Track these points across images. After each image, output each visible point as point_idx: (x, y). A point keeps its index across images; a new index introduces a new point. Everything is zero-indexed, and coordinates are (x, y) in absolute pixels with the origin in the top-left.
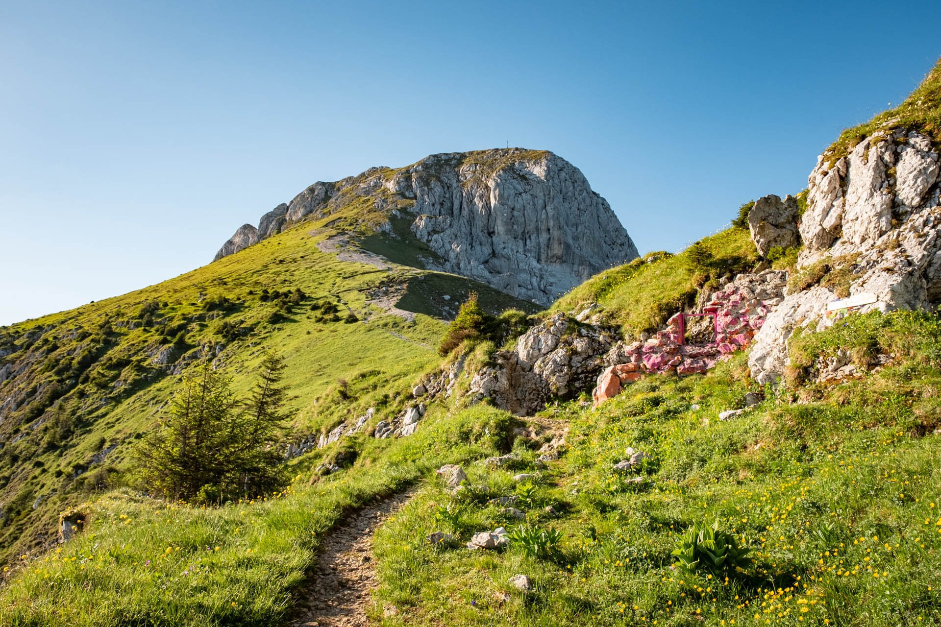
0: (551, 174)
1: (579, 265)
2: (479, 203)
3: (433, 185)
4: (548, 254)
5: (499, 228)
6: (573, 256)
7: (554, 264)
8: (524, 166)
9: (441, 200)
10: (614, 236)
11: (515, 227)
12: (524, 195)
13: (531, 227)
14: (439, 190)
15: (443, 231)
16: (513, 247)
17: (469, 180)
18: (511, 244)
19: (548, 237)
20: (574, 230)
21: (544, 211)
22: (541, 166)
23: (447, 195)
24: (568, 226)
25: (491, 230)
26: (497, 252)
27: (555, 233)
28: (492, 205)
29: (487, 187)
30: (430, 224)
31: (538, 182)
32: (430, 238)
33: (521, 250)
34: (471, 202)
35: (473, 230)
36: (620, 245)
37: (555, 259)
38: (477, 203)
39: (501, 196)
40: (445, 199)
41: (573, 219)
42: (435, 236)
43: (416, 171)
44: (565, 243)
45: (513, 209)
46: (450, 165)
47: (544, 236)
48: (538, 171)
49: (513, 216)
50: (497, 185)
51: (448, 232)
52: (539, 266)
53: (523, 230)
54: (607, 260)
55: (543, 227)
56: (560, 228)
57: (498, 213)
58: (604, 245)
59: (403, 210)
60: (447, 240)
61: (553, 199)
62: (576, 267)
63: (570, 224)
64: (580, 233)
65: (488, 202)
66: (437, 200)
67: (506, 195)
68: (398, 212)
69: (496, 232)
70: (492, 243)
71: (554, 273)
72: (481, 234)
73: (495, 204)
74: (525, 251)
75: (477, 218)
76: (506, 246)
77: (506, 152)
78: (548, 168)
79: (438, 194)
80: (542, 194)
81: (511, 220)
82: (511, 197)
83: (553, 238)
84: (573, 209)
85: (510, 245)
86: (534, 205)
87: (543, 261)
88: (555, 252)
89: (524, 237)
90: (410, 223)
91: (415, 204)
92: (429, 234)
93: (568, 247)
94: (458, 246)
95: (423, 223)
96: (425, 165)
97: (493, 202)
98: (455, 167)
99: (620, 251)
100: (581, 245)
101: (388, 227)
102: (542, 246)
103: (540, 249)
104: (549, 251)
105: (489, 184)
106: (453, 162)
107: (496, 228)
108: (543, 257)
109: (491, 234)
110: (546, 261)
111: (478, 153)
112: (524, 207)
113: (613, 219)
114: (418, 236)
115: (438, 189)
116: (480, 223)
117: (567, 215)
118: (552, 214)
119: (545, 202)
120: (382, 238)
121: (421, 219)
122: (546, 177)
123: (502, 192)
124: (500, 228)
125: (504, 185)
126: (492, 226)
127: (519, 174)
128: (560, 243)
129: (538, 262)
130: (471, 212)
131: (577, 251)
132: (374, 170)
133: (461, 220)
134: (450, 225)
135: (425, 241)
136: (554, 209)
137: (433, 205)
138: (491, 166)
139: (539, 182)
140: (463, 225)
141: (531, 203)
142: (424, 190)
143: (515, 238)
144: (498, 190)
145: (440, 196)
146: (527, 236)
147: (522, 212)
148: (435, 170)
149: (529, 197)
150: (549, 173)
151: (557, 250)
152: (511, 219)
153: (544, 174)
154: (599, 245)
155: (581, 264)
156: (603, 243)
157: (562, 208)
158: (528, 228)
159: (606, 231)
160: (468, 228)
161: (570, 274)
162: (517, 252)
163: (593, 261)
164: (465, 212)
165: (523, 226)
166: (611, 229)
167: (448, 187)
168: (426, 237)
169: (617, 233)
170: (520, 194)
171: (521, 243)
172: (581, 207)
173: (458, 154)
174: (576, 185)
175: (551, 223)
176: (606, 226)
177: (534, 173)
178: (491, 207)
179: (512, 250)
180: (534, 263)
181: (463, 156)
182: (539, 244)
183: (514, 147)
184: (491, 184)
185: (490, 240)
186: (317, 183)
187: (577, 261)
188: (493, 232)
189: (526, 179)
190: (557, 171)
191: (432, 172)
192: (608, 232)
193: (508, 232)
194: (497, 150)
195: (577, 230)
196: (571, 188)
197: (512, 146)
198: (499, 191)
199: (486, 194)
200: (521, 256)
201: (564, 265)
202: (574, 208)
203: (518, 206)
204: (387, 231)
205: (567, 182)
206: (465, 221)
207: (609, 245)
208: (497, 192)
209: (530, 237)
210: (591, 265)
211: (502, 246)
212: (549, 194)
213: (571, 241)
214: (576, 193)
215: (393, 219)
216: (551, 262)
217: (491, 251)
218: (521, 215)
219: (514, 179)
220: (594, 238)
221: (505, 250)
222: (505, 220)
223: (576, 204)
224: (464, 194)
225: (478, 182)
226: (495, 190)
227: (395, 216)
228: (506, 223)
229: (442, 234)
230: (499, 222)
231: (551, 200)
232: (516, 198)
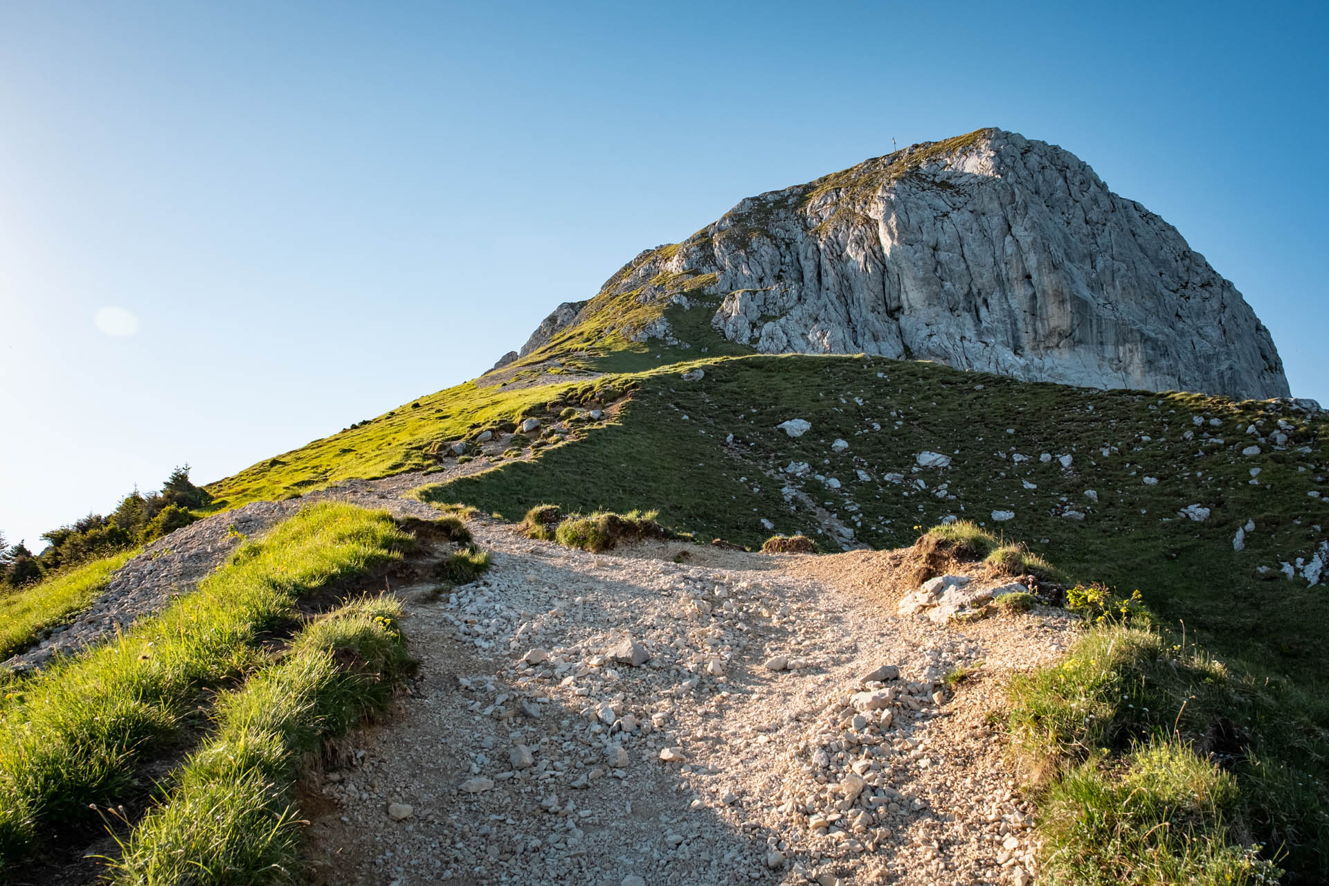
0: (1008, 161)
1: (1117, 344)
2: (856, 256)
3: (755, 246)
4: (1035, 332)
5: (911, 295)
6: (1099, 326)
7: (1056, 352)
8: (941, 164)
9: (776, 270)
10: (1181, 270)
11: (948, 285)
12: (953, 215)
13: (985, 279)
14: (770, 251)
15: (784, 312)
16: (952, 330)
17: (828, 221)
18: (945, 324)
19: (1030, 292)
20: (1088, 267)
21: (1008, 238)
22: (979, 154)
23: (788, 259)
24: (1071, 261)
25: (894, 305)
26: (914, 348)
27: (1047, 281)
28: (887, 252)
29: (867, 220)
30: (753, 305)
31: (980, 184)
32: (756, 334)
33: (970, 333)
34: (839, 257)
35: (854, 312)
36: (1202, 286)
37: (1055, 340)
38: (852, 255)
39: (903, 227)
40: (783, 268)
41: (1081, 246)
42: (768, 327)
43: (720, 230)
44: (1075, 298)
45: (935, 249)
46: (786, 207)
47: (1019, 296)
48: (977, 164)
49: (938, 263)
50: (891, 206)
51: (796, 313)
52: (1022, 361)
53: (966, 290)
54: (1180, 325)
55: (1013, 274)
56: (1055, 267)
57: (903, 265)
58: (1166, 292)
59: (697, 294)
60: (795, 330)
61: (1026, 207)
62: (1109, 351)
63: (1075, 256)
64: (1103, 271)
65: (876, 248)
66: (767, 271)
67: (914, 221)
68: (684, 299)
69: (906, 305)
70: (901, 332)
71: (1060, 370)
72: (871, 317)
73: (893, 248)
74: (980, 334)
75: (857, 286)
76: (934, 328)
77: (896, 156)
78: (998, 152)
79: (767, 258)
80: (996, 204)
81: (936, 274)
82: (927, 224)
83: (1044, 292)
84: (1074, 223)
85: (943, 327)
86: (982, 230)
87: (1027, 348)
88: (1053, 323)
89: (973, 304)
90: (711, 312)
91: (719, 278)
92: (754, 326)
93: (1081, 306)
94: (824, 335)
95: (737, 305)
96: (737, 217)
97: (886, 242)
98: (796, 208)
99: (1205, 299)
100: (1112, 298)
101: (660, 329)
102: (1020, 315)
103: (1014, 323)
104: (1039, 324)
105: (871, 215)
106: (790, 201)
107: (903, 297)
108: (1026, 341)
109: (894, 313)
110: (1033, 349)
111: (838, 176)
112: (960, 239)
113: (1169, 233)
114: (730, 334)
115: (767, 251)
116: (865, 295)
117: (1065, 237)
118: (1029, 240)
119: (1006, 220)
120: (647, 350)
121: (733, 298)
122: (997, 169)
123: (904, 218)
124: (913, 295)
125: (904, 202)
126: (894, 294)
127: (933, 182)
128: (1063, 302)
129: (1015, 353)
130: (843, 276)
131: (1106, 313)
132: (647, 254)
133: (823, 295)
134: (799, 298)
135: (745, 340)
136: (1033, 227)
137: (761, 280)
138: (870, 184)
139: (982, 182)
140: (829, 305)
141: (975, 226)
142: (738, 256)
143: (951, 310)
144: (894, 216)
145: (772, 263)
146: (980, 301)
147: (958, 250)
148: (756, 221)
149: (967, 215)
150: (1002, 161)
151: (1058, 317)
152: (936, 270)
153: (990, 164)
154: (1154, 293)
155: (1121, 340)
156: (1160, 286)
157: (1050, 224)
158: (979, 282)
159: (1160, 263)
160: (843, 310)
161: (1099, 367)
162: (963, 338)
163: (1149, 330)
164: (830, 279)
165: (966, 279)
166: (1170, 257)
167: (788, 246)
168: (748, 333)
169: (1187, 262)
170: (946, 215)
171: (968, 319)
172: (1094, 215)
173: (798, 187)
174: (1068, 174)
175: (1032, 261)
176: (1157, 251)
177: (967, 171)
178: (883, 256)
179: (950, 336)
180: (1008, 356)
181: (810, 188)
182: (1011, 313)
183: (908, 145)
184: (876, 211)
185: (894, 327)
186: (561, 306)
187: (1110, 335)
188: (899, 308)
189: (951, 186)
190: (1019, 157)
191: (752, 224)
192: (1165, 262)
193: (933, 299)
194: (875, 160)
195: (1094, 267)
196: (1060, 182)
197: (905, 144)
198: (898, 216)
199: (870, 234)
200: (974, 346)
201: (1080, 349)
202: (1078, 221)
203: (944, 240)
204: (660, 336)
205: (1047, 172)
206: (833, 297)
207: (1175, 292)
208: (893, 221)
209: (985, 301)
210: (1145, 339)
211: (926, 331)
212: (1013, 201)
213: (1086, 293)
214: (1075, 190)
215: (672, 313)
216: (1048, 348)
217: (900, 349)
218: (956, 256)
219: (924, 190)
220: (1138, 277)
221: (934, 339)
222: (921, 274)
223: (1079, 212)
224: (822, 246)
225: (847, 218)
226: (887, 217)
227: (680, 306)
228: (926, 281)
229: (783, 321)
230: (908, 283)
231: (1021, 211)
232: (939, 224)
